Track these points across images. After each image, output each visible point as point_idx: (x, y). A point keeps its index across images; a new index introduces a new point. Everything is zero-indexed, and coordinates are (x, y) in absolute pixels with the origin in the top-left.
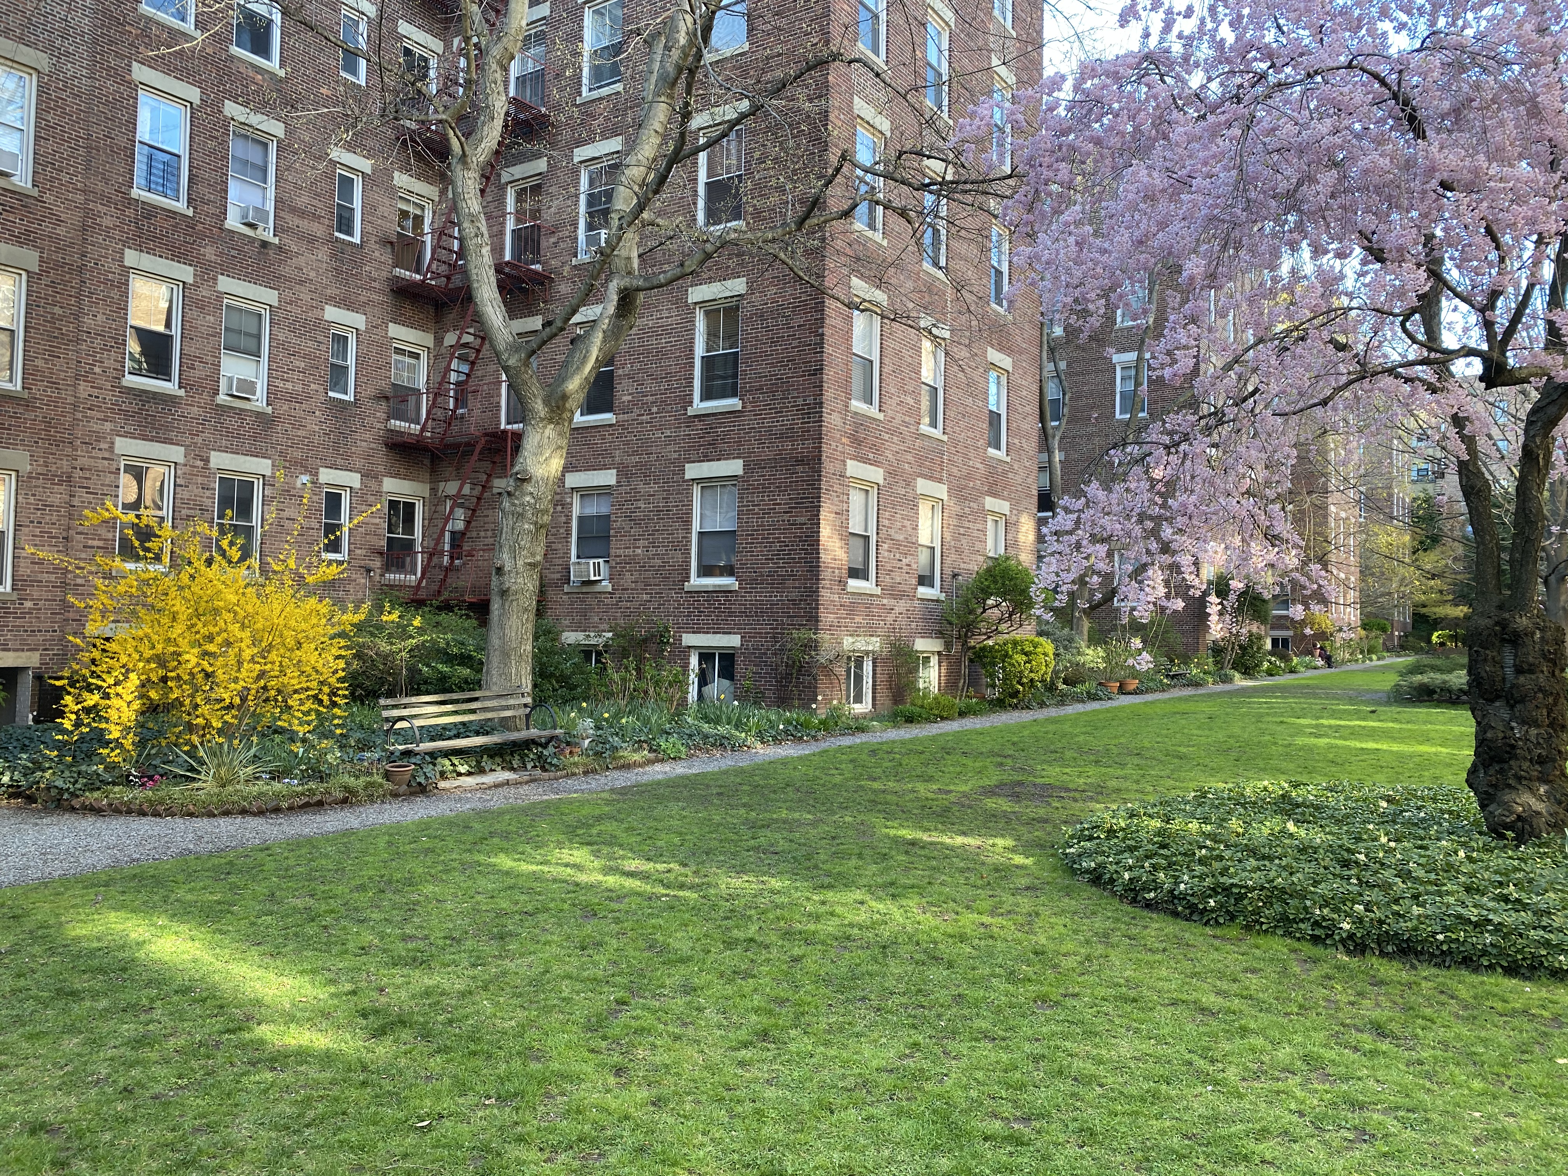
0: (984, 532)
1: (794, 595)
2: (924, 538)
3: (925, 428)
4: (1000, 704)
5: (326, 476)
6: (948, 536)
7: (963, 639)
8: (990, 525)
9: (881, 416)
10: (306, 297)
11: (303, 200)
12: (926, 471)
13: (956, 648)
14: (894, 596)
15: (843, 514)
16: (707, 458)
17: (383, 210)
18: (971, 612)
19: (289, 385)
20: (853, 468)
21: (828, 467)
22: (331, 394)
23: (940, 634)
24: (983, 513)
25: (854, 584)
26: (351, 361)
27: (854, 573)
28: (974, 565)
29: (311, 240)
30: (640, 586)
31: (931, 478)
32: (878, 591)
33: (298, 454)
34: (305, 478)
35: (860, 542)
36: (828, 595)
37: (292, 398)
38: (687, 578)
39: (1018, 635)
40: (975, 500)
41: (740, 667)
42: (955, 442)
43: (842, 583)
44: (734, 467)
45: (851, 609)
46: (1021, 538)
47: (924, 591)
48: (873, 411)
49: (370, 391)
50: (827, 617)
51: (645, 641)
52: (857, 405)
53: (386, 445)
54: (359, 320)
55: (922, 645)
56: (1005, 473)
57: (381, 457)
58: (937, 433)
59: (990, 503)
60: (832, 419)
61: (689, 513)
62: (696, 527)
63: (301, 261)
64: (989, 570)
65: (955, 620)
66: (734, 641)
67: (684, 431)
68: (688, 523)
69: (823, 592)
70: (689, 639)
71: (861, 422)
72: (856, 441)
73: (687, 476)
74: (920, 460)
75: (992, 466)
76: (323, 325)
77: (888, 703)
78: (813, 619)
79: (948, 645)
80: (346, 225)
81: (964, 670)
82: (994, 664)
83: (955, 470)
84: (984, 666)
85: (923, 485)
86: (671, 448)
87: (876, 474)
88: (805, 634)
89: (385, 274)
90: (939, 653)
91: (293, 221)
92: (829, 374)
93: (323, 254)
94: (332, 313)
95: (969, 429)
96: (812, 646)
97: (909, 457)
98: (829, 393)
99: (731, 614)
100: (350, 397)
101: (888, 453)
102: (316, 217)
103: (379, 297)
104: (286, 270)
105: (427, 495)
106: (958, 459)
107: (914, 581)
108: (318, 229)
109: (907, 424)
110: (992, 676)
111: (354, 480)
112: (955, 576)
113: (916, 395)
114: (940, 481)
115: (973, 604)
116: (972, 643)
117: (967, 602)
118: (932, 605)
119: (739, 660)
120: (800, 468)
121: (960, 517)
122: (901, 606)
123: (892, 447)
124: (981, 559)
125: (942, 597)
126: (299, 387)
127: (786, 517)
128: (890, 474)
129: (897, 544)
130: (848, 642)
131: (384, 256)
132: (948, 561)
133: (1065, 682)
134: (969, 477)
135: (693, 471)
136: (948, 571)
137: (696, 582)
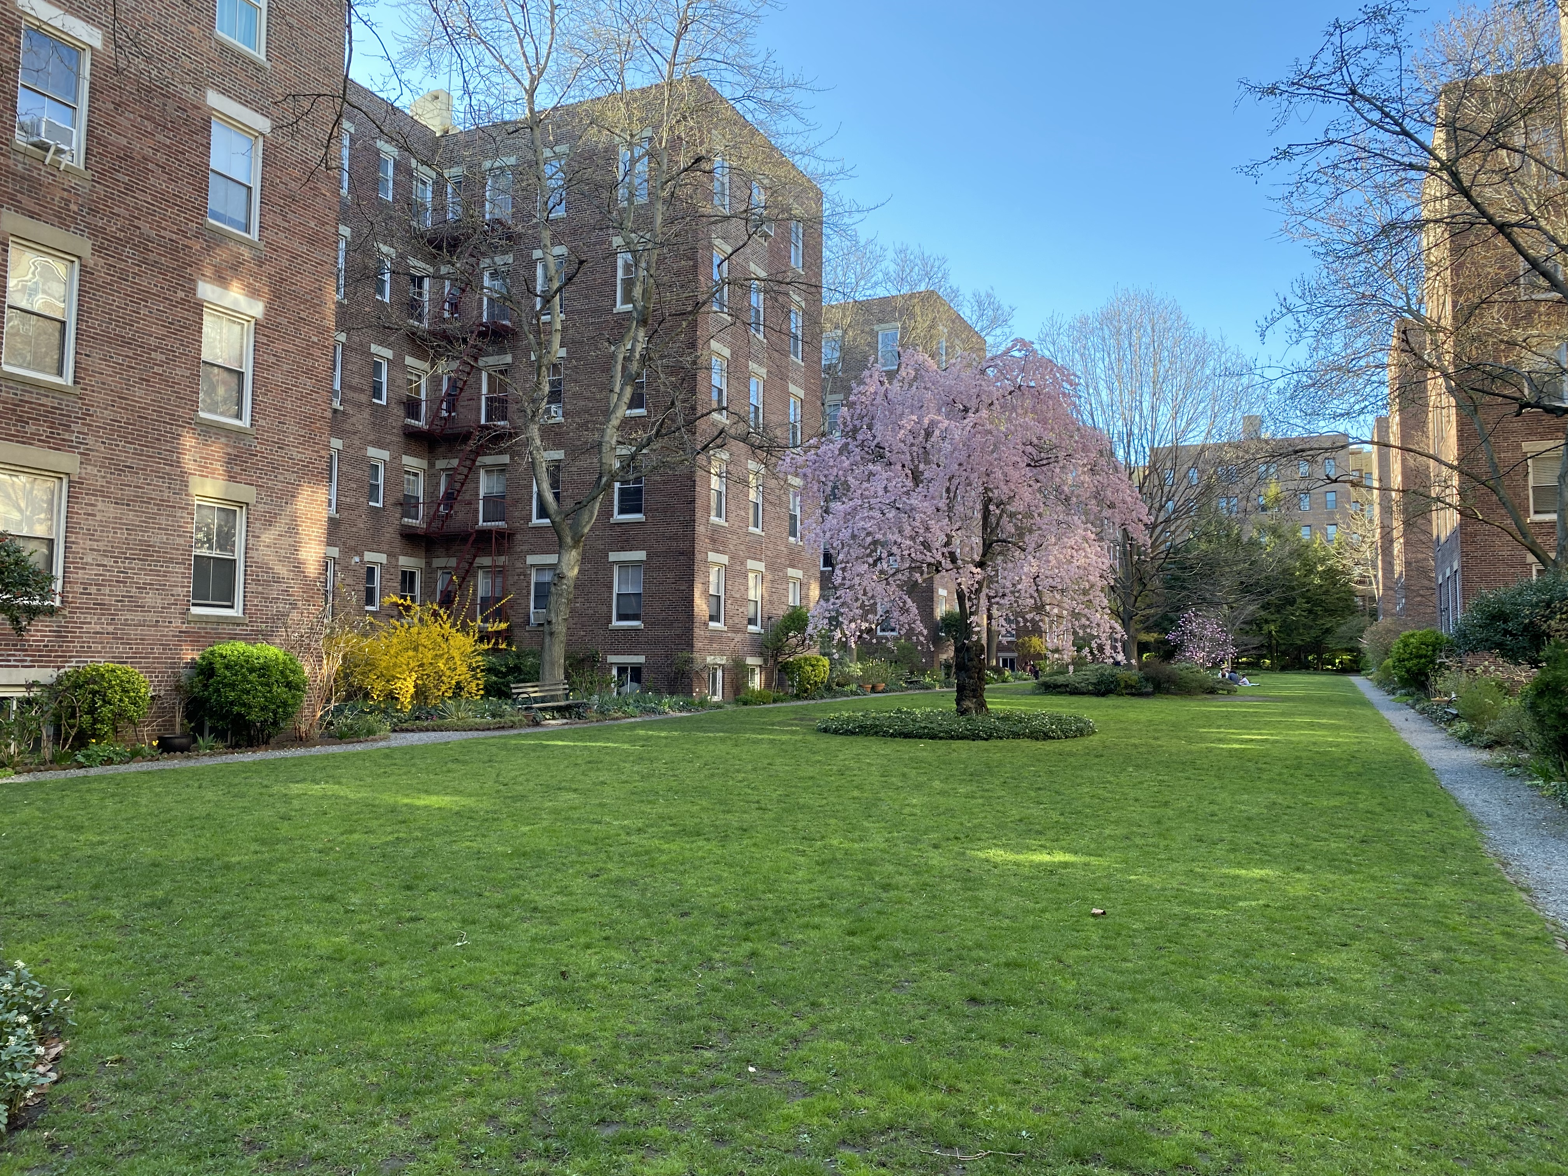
0: (787, 590)
1: (677, 632)
2: (751, 595)
3: (752, 529)
4: (797, 697)
5: (369, 556)
6: (766, 595)
7: (775, 657)
8: (791, 585)
9: (726, 525)
10: (357, 443)
11: (355, 381)
12: (752, 555)
13: (771, 662)
14: (735, 632)
15: (706, 584)
16: (623, 549)
17: (399, 382)
18: (780, 640)
19: (348, 500)
20: (712, 556)
21: (698, 557)
22: (371, 503)
23: (761, 654)
24: (786, 579)
25: (713, 625)
26: (381, 481)
27: (712, 618)
28: (781, 611)
29: (359, 405)
30: (579, 626)
31: (755, 559)
32: (726, 629)
33: (353, 543)
34: (357, 559)
35: (715, 599)
36: (698, 632)
37: (351, 508)
38: (611, 622)
39: (807, 654)
40: (781, 571)
41: (644, 675)
42: (768, 536)
43: (706, 624)
44: (640, 555)
45: (711, 640)
46: (811, 593)
47: (752, 628)
48: (722, 522)
49: (391, 500)
50: (698, 645)
51: (583, 660)
52: (714, 519)
53: (401, 535)
54: (385, 455)
55: (751, 661)
56: (799, 552)
57: (398, 542)
58: (758, 531)
59: (791, 572)
60: (700, 529)
61: (612, 582)
62: (616, 590)
63: (353, 420)
64: (790, 615)
65: (769, 645)
66: (641, 659)
67: (608, 532)
68: (611, 587)
69: (696, 630)
70: (611, 659)
71: (716, 528)
72: (713, 540)
73: (610, 560)
74: (748, 548)
75: (791, 549)
76: (365, 459)
77: (732, 695)
78: (690, 645)
79: (766, 661)
80: (377, 393)
81: (776, 676)
82: (793, 673)
83: (769, 553)
84: (787, 673)
85: (751, 564)
86: (600, 542)
87: (724, 559)
88: (685, 654)
89: (400, 423)
90: (760, 666)
91: (350, 394)
92: (699, 503)
93: (366, 414)
94: (372, 452)
95: (777, 526)
96: (690, 661)
97: (742, 547)
98: (698, 514)
99: (639, 643)
100: (380, 505)
101: (731, 546)
102: (362, 391)
103: (396, 438)
104: (347, 427)
105: (423, 566)
106: (771, 546)
107: (746, 622)
108: (363, 398)
109: (740, 527)
110: (792, 680)
111: (382, 558)
112: (769, 618)
113: (746, 509)
114: (760, 560)
115: (781, 636)
116: (780, 660)
117: (777, 635)
118: (756, 637)
119: (644, 670)
120: (681, 558)
121: (772, 581)
122: (738, 637)
123: (733, 540)
124: (785, 607)
125: (762, 631)
126: (353, 501)
127: (673, 586)
128: (732, 558)
129: (736, 600)
130: (710, 659)
131: (400, 411)
132: (765, 609)
133: (838, 685)
134: (777, 556)
135: (613, 557)
136: (765, 616)
137: (616, 623)
